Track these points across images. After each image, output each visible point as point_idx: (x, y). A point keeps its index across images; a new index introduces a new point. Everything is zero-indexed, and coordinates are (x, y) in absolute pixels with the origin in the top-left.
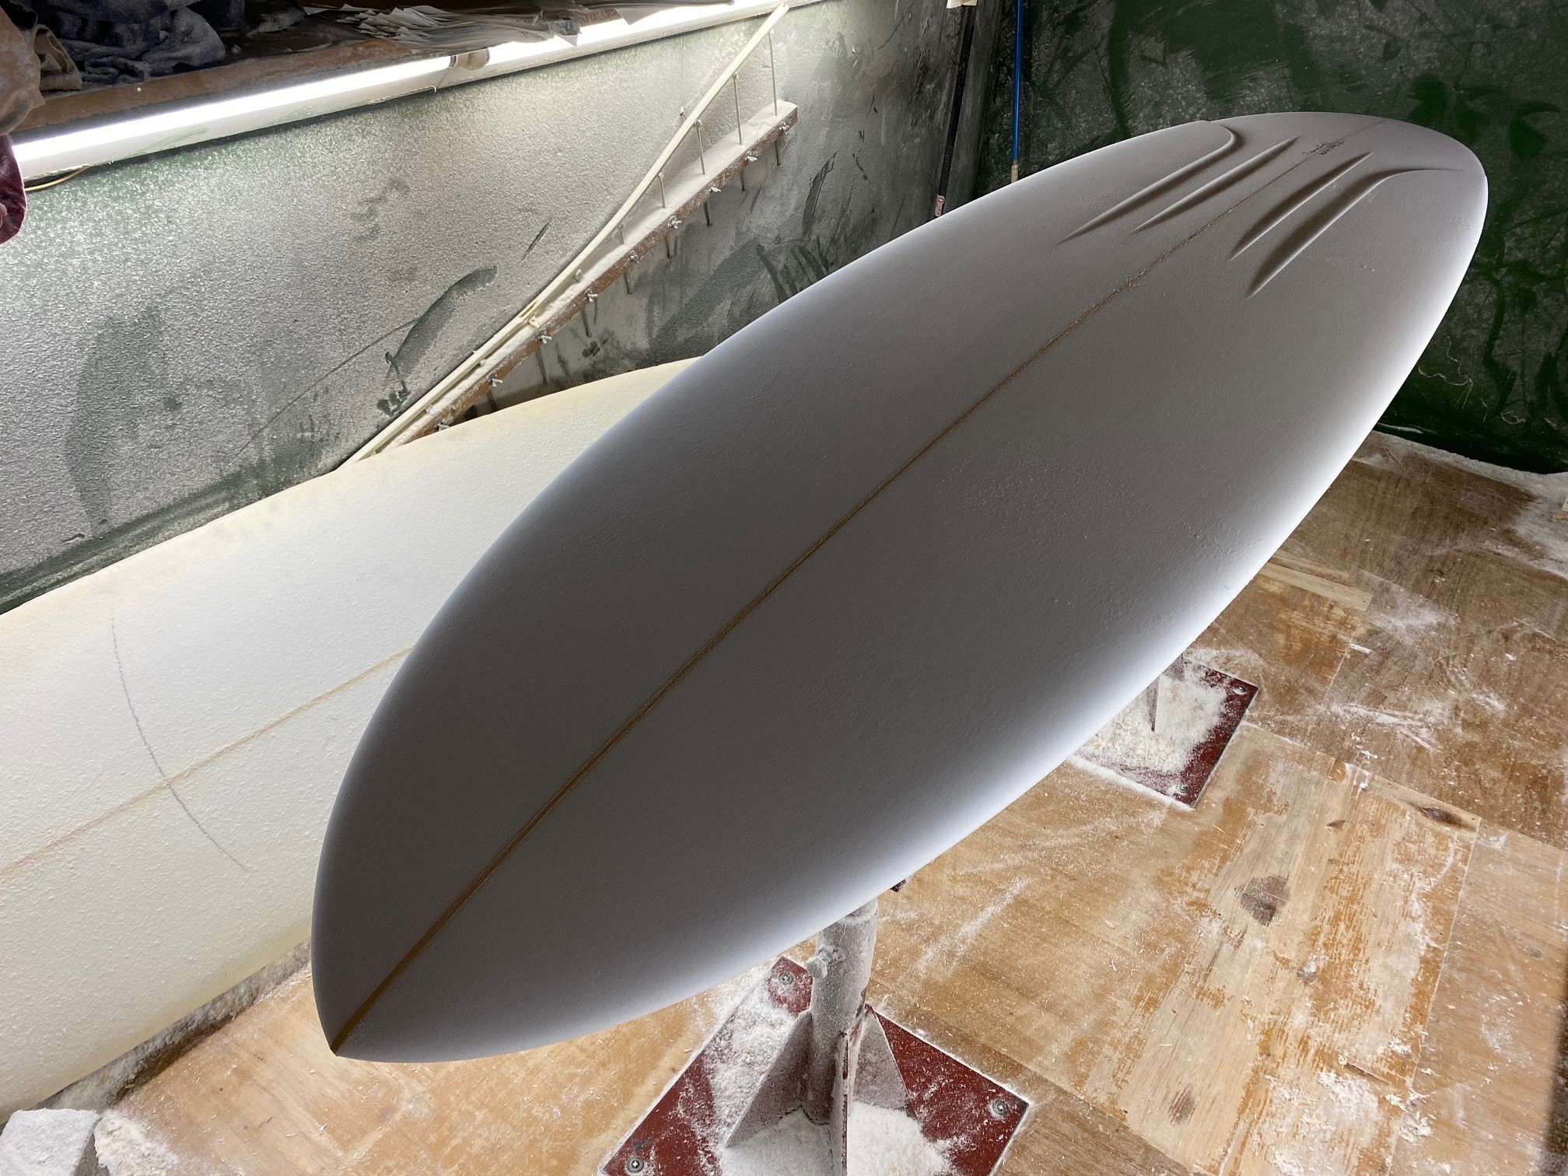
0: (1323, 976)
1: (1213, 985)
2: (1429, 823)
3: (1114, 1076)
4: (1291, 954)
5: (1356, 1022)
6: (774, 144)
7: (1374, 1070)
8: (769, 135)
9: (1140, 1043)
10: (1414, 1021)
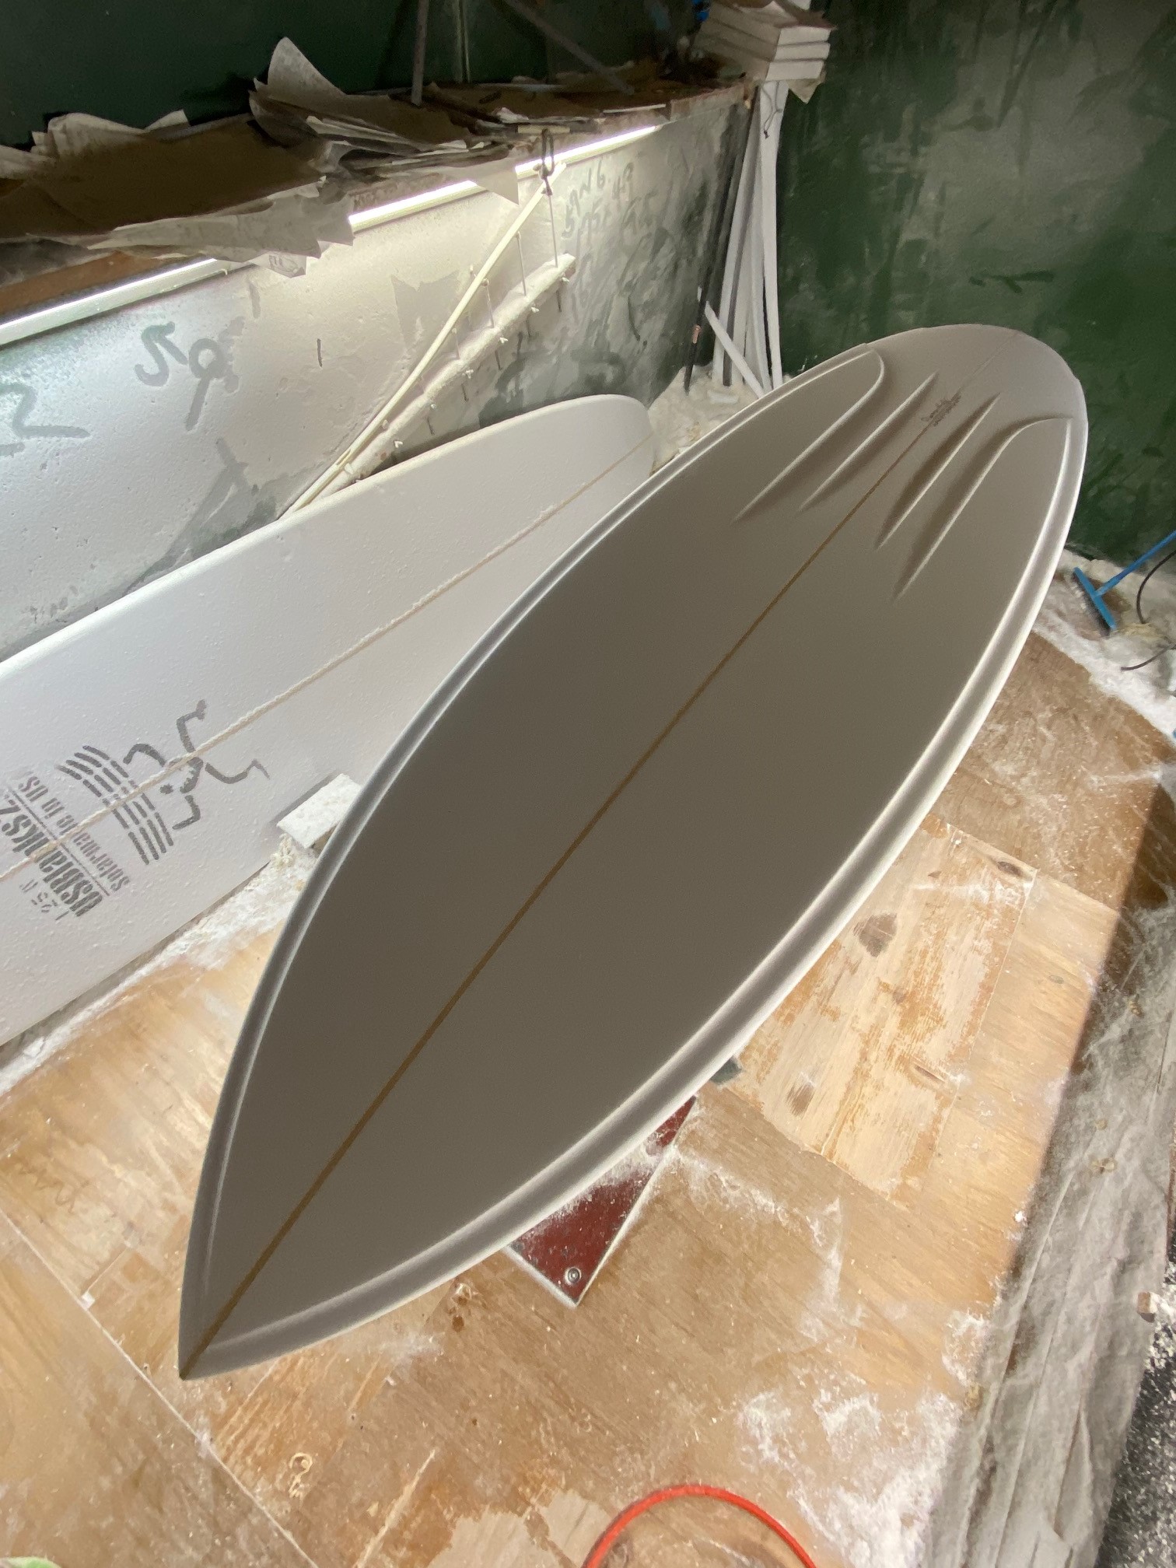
0: (910, 998)
1: (832, 1004)
2: (999, 873)
3: (758, 1075)
4: (891, 980)
5: (928, 1035)
6: (556, 294)
7: (936, 1071)
8: (552, 286)
9: (780, 1049)
10: (969, 1033)
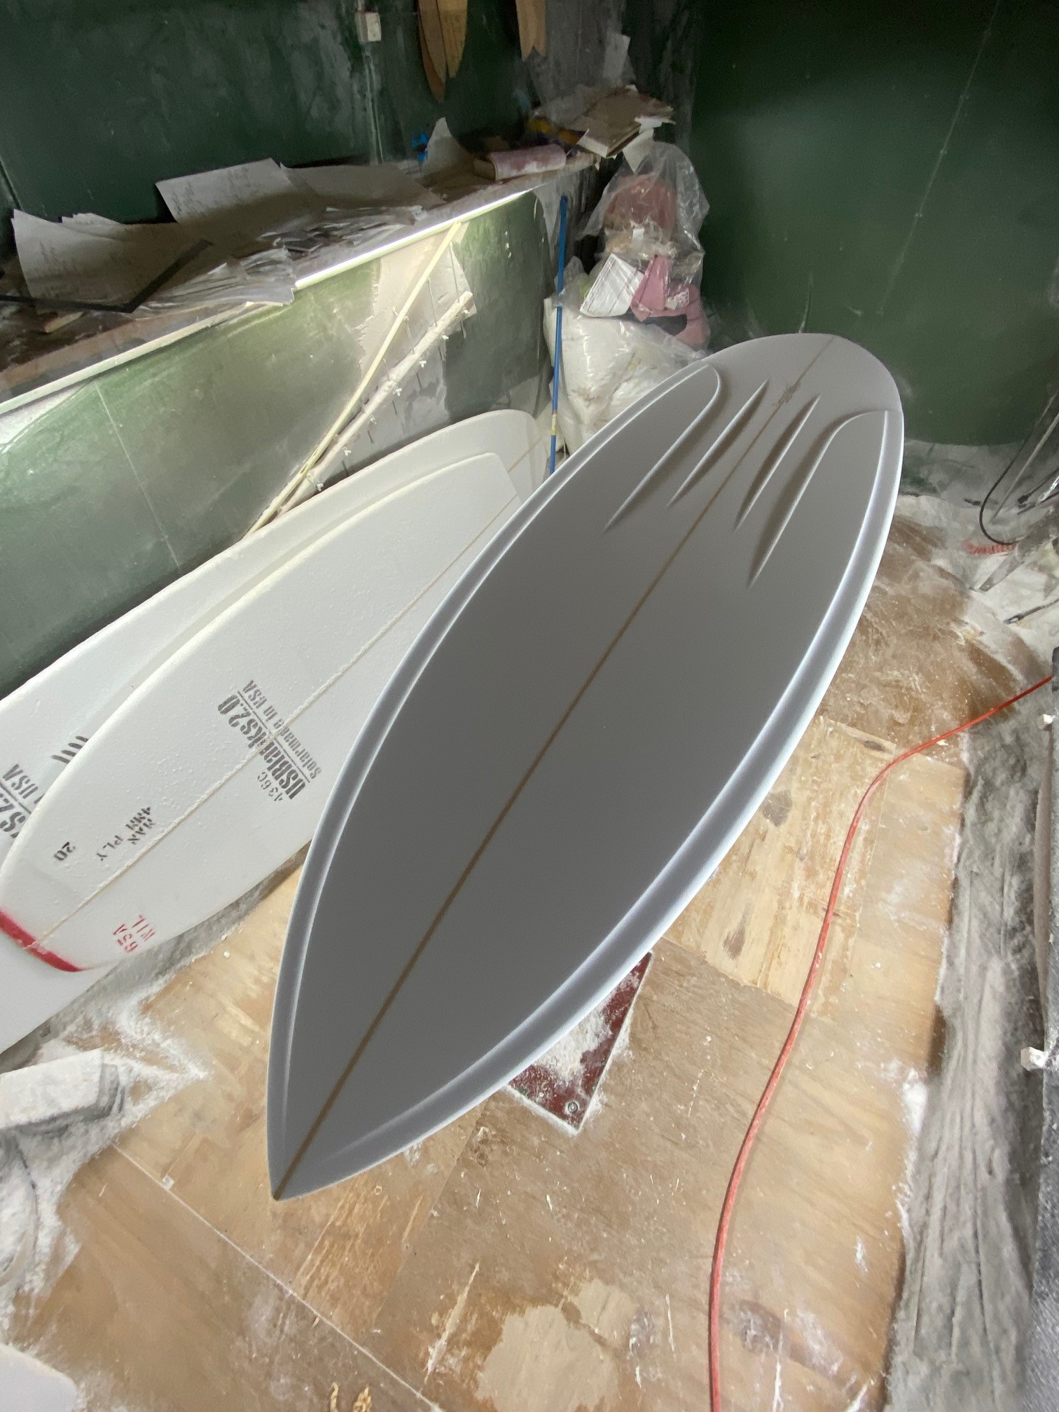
0: (811, 855)
1: (750, 868)
2: (866, 750)
3: (698, 930)
4: (792, 844)
5: (828, 882)
7: (838, 910)
8: (456, 318)
